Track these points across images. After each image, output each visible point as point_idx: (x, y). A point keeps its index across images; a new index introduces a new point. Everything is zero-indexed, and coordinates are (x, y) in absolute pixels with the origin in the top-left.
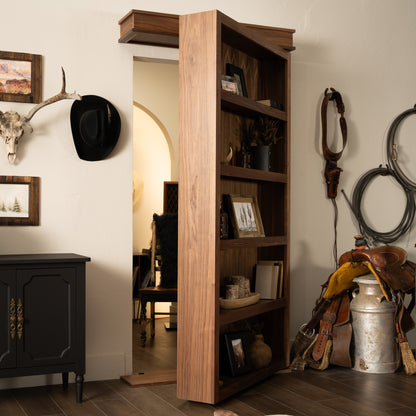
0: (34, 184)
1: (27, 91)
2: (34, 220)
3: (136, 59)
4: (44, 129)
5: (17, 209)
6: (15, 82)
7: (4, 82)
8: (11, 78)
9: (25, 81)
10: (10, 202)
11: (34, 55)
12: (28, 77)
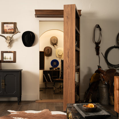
0: (15, 53)
1: (13, 31)
2: (14, 61)
3: (40, 21)
4: (17, 40)
5: (10, 59)
6: (10, 29)
7: (7, 29)
8: (9, 28)
9: (12, 29)
10: (9, 57)
11: (14, 23)
12: (13, 28)
